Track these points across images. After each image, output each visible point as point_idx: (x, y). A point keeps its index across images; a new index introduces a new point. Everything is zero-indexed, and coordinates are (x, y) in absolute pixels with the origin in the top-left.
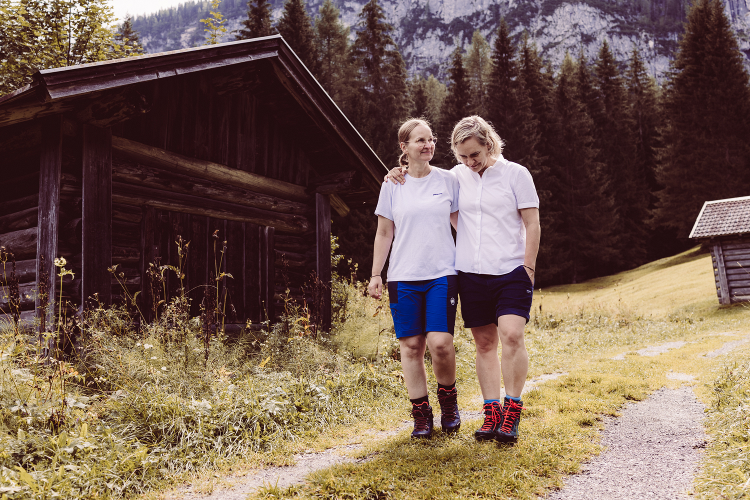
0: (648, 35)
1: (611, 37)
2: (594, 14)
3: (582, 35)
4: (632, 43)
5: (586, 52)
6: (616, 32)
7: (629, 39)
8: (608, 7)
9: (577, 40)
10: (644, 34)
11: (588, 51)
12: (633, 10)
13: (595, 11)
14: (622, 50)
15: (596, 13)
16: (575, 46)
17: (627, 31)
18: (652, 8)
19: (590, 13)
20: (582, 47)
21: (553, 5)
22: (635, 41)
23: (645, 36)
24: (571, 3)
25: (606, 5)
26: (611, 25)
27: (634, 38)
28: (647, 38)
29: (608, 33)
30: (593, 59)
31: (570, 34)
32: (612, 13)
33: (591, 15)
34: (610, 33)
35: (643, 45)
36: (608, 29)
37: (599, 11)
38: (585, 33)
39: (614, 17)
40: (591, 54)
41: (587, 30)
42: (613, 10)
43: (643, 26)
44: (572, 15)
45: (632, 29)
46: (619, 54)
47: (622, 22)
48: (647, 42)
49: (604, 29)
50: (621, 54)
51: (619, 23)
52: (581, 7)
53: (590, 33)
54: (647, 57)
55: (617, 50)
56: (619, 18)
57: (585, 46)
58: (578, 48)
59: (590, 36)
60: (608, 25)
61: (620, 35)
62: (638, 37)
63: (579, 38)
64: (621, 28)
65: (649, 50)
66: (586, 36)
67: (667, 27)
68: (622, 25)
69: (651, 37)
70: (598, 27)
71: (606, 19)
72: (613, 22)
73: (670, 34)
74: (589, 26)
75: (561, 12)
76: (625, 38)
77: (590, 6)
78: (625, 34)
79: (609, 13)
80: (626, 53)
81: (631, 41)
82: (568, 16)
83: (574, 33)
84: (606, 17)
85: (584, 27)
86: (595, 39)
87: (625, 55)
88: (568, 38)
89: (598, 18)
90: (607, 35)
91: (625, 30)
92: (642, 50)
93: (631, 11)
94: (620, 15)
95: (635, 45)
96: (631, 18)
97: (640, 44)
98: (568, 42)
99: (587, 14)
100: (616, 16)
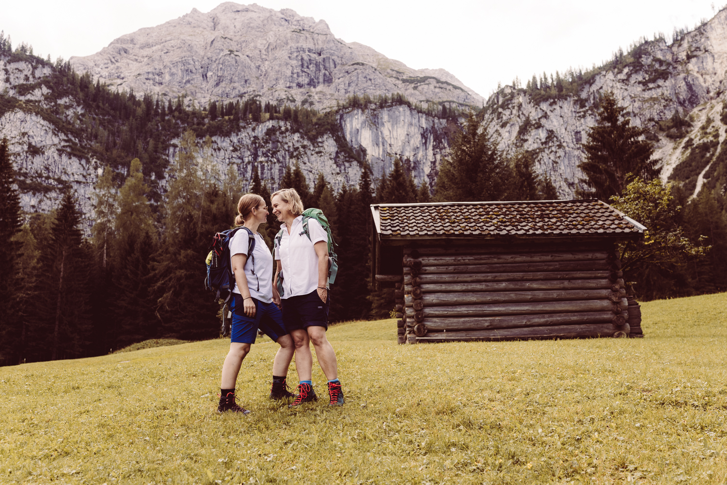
0: (98, 162)
1: (60, 155)
2: (47, 129)
3: (30, 145)
4: (80, 166)
5: (30, 163)
6: (66, 151)
7: (78, 161)
8: (63, 126)
9: (22, 148)
10: (95, 160)
11: (32, 163)
12: (89, 136)
13: (49, 126)
14: (69, 171)
15: (50, 128)
16: (19, 154)
17: (77, 153)
18: (108, 139)
19: (43, 126)
20: (27, 157)
21: (4, 108)
22: (85, 165)
23: (96, 162)
24: (24, 111)
25: (61, 123)
26: (63, 144)
27: (83, 162)
28: (97, 165)
29: (58, 150)
30: (37, 172)
31: (17, 141)
32: (66, 132)
33: (44, 128)
34: (60, 152)
35: (92, 171)
36: (59, 147)
37: (52, 127)
38: (34, 144)
39: (67, 136)
40: (36, 167)
41: (36, 141)
42: (68, 130)
43: (95, 153)
44: (23, 123)
45: (84, 152)
46: (65, 173)
47: (75, 144)
48: (96, 168)
49: (54, 145)
50: (68, 174)
51: (71, 144)
52: (34, 118)
53: (39, 146)
54: (94, 183)
55: (64, 169)
56: (73, 139)
57: (30, 157)
58: (22, 158)
59: (39, 149)
60: (59, 143)
61: (70, 155)
62: (88, 162)
63: (26, 147)
64: (72, 149)
65: (97, 176)
66: (34, 147)
67: (119, 160)
68: (73, 146)
69: (101, 165)
70: (49, 142)
71: (58, 136)
72: (66, 141)
73: (120, 167)
74: (39, 139)
75: (12, 117)
76: (74, 159)
77: (44, 119)
78: (75, 155)
79: (62, 132)
80: (73, 174)
81: (80, 164)
82: (19, 123)
83: (21, 141)
84: (59, 134)
85: (33, 138)
86: (43, 153)
87: (71, 176)
88: (13, 144)
89: (50, 133)
90: (57, 152)
91: (76, 152)
92: (90, 175)
93: (87, 136)
94: (75, 137)
95: (84, 169)
96: (85, 142)
97: (88, 169)
98: (12, 149)
99: (39, 126)
100: (70, 136)
